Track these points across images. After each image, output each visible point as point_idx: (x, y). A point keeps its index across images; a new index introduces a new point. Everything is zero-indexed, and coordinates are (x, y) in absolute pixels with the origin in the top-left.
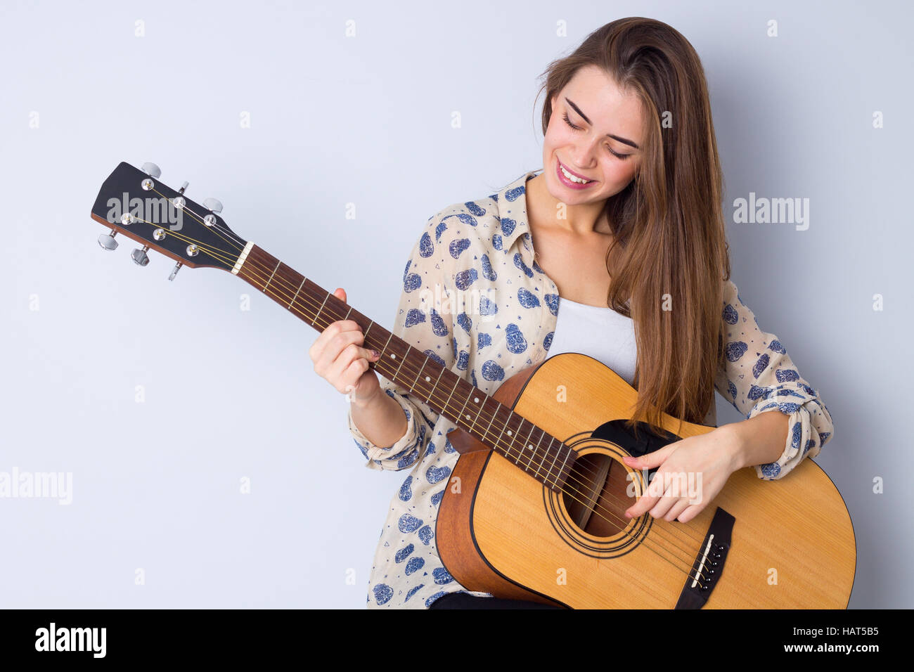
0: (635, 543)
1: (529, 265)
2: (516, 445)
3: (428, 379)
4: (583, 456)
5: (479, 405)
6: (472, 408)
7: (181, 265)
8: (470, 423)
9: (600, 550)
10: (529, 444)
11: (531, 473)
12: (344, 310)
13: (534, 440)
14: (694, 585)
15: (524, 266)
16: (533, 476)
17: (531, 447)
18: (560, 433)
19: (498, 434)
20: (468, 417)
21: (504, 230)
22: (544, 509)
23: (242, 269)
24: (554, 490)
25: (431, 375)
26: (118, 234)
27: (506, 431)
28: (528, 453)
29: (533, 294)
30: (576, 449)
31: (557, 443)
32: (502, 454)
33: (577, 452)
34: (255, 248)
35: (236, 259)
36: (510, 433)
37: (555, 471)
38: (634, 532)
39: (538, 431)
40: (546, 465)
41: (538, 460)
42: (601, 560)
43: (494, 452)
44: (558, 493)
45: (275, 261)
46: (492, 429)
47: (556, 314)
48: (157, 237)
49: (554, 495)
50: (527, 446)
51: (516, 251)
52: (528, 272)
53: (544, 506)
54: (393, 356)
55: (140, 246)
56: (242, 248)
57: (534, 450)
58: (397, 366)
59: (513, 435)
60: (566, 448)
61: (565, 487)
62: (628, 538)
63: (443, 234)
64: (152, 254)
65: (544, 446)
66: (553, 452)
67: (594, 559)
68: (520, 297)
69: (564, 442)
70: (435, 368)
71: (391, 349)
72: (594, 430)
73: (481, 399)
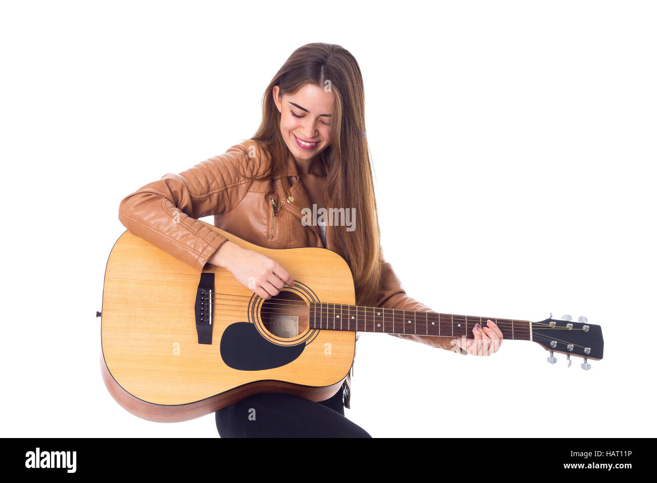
2: (346, 313)
3: (410, 322)
5: (376, 324)
6: (379, 319)
7: (551, 319)
8: (376, 310)
13: (338, 320)
14: (210, 291)
17: (338, 317)
18: (323, 334)
19: (359, 313)
20: (379, 314)
22: (312, 290)
26: (583, 323)
27: (355, 317)
28: (338, 312)
30: (312, 331)
31: (326, 329)
33: (310, 329)
35: (533, 327)
39: (338, 329)
40: (324, 310)
41: (331, 311)
45: (515, 339)
49: (311, 301)
53: (314, 292)
54: (433, 323)
56: (533, 337)
58: (428, 320)
59: (350, 317)
60: (318, 327)
65: (331, 320)
66: (324, 320)
69: (320, 329)
70: (409, 330)
71: (436, 327)
72: (306, 347)
73: (376, 327)
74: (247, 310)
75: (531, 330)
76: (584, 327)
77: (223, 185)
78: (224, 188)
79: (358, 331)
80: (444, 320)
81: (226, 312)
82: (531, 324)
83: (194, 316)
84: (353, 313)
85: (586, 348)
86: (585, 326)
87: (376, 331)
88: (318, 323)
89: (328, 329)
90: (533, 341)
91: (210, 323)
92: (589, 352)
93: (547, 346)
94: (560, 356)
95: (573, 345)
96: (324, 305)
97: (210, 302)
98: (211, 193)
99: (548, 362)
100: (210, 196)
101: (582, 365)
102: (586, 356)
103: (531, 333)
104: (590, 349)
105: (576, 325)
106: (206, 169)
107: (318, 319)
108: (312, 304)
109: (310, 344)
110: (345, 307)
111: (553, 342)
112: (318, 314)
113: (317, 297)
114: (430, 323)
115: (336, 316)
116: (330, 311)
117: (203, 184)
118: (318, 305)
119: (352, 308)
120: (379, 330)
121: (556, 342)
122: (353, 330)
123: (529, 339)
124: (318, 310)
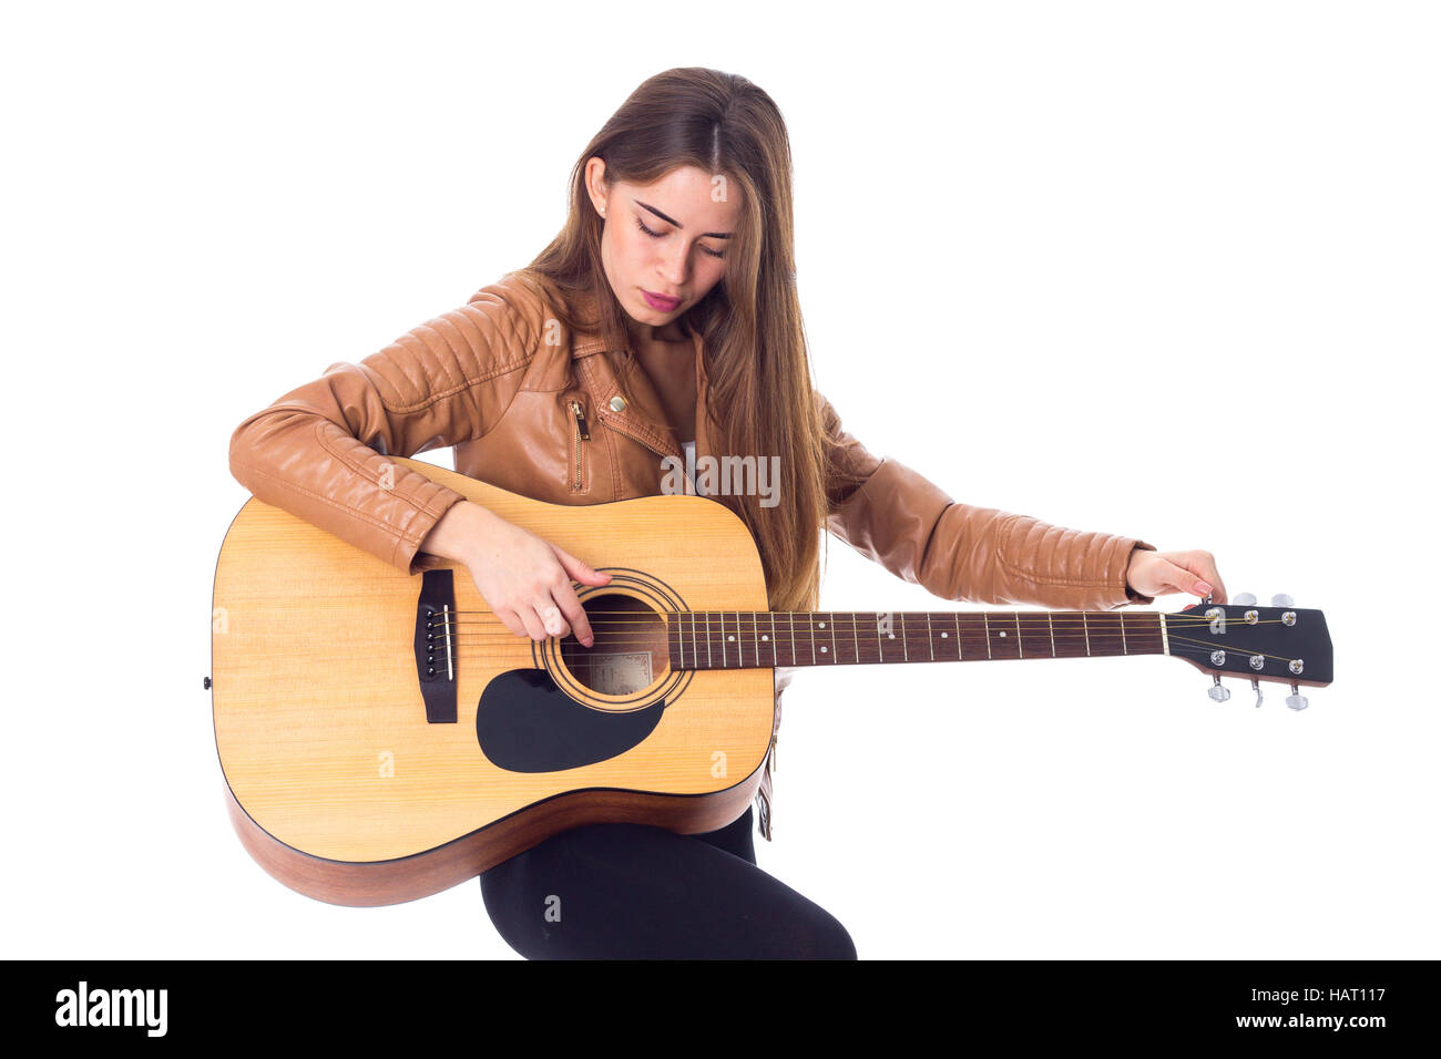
3: (892, 637)
5: (818, 647)
6: (823, 637)
10: (736, 641)
11: (715, 615)
12: (1030, 651)
13: (732, 647)
14: (446, 607)
16: (709, 614)
17: (732, 639)
18: (702, 679)
19: (778, 627)
20: (822, 625)
22: (671, 587)
24: (676, 615)
26: (1281, 607)
27: (770, 636)
28: (731, 629)
30: (676, 674)
31: (706, 668)
33: (673, 670)
35: (1167, 624)
39: (733, 666)
40: (701, 627)
41: (715, 628)
44: (668, 614)
45: (1132, 651)
49: (670, 609)
50: (736, 637)
53: (676, 591)
54: (944, 635)
58: (934, 627)
59: (760, 638)
60: (688, 665)
65: (716, 647)
66: (702, 648)
69: (694, 670)
70: (891, 654)
71: (951, 642)
72: (665, 710)
73: (819, 654)
75: (1164, 631)
76: (1285, 617)
77: (461, 379)
78: (462, 387)
79: (779, 665)
80: (968, 625)
81: (485, 652)
82: (1162, 618)
83: (414, 666)
84: (765, 628)
85: (1293, 662)
86: (1287, 614)
87: (819, 663)
88: (688, 657)
89: (714, 668)
90: (1172, 653)
91: (451, 677)
92: (1301, 670)
93: (1204, 663)
94: (1237, 685)
95: (1261, 657)
96: (700, 616)
97: (448, 632)
98: (435, 397)
99: (1211, 700)
100: (432, 405)
101: (1288, 700)
102: (1295, 680)
103: (1165, 638)
104: (1301, 661)
105: (1265, 613)
106: (419, 346)
107: (688, 647)
108: (672, 617)
109: (674, 704)
110: (746, 616)
111: (1216, 653)
112: (687, 637)
113: (681, 599)
114: (937, 635)
115: (726, 639)
116: (712, 627)
117: (416, 381)
118: (686, 617)
119: (760, 616)
120: (824, 660)
121: (1223, 653)
122: (767, 664)
123: (1161, 652)
124: (687, 627)
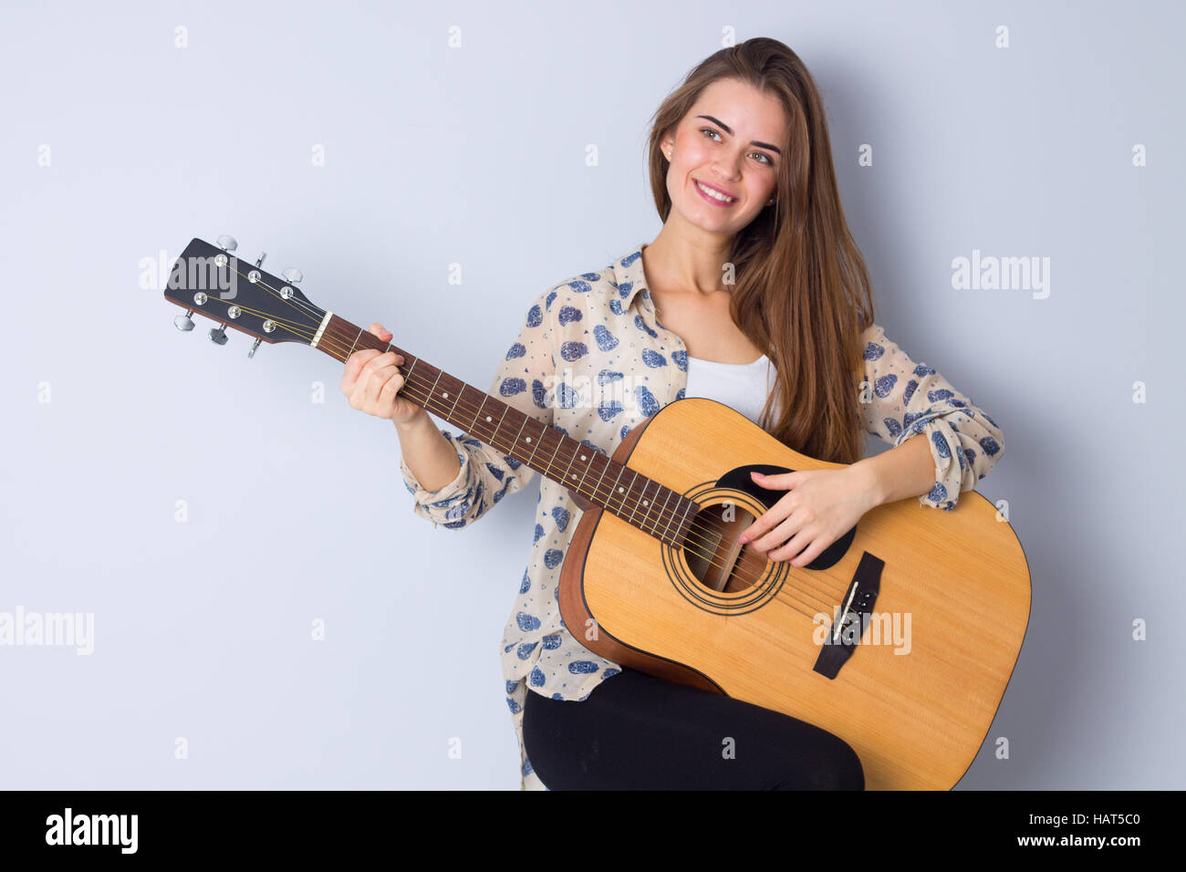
0: (768, 597)
1: (652, 326)
2: (628, 502)
3: (528, 440)
4: (706, 509)
5: (586, 462)
6: (579, 467)
7: (260, 341)
8: (576, 483)
9: (728, 607)
10: (643, 499)
11: (646, 530)
12: (432, 374)
13: (649, 495)
15: (646, 328)
16: (650, 534)
17: (646, 503)
18: (679, 485)
19: (608, 491)
20: (574, 477)
21: (622, 294)
22: (664, 568)
23: (321, 341)
24: (674, 547)
25: (531, 435)
26: (195, 314)
27: (617, 489)
28: (643, 509)
29: (659, 353)
30: (697, 501)
31: (676, 496)
32: (614, 512)
33: (699, 505)
34: (335, 318)
35: (315, 332)
36: (621, 490)
37: (674, 527)
38: (766, 586)
39: (654, 485)
40: (664, 521)
41: (654, 516)
42: (729, 617)
43: (605, 511)
44: (678, 549)
45: (356, 329)
46: (601, 487)
47: (686, 369)
48: (233, 316)
49: (674, 551)
50: (642, 502)
51: (635, 313)
52: (652, 333)
53: (662, 564)
54: (489, 419)
55: (217, 325)
56: (321, 320)
57: (649, 506)
58: (494, 429)
59: (625, 493)
60: (686, 501)
61: (686, 544)
62: (760, 592)
63: (554, 302)
64: (230, 332)
65: (660, 503)
66: (671, 506)
67: (721, 617)
68: (644, 358)
69: (684, 496)
70: (537, 427)
71: (487, 412)
72: (718, 479)
73: (589, 456)
74: (785, 585)
79: (621, 465)
80: (465, 421)
82: (317, 339)
84: (619, 497)
86: (196, 304)
88: (683, 507)
89: (668, 490)
94: (278, 272)
96: (656, 537)
102: (227, 254)
103: (324, 326)
105: (216, 312)
109: (710, 480)
110: (624, 516)
113: (662, 554)
114: (495, 422)
118: (667, 540)
